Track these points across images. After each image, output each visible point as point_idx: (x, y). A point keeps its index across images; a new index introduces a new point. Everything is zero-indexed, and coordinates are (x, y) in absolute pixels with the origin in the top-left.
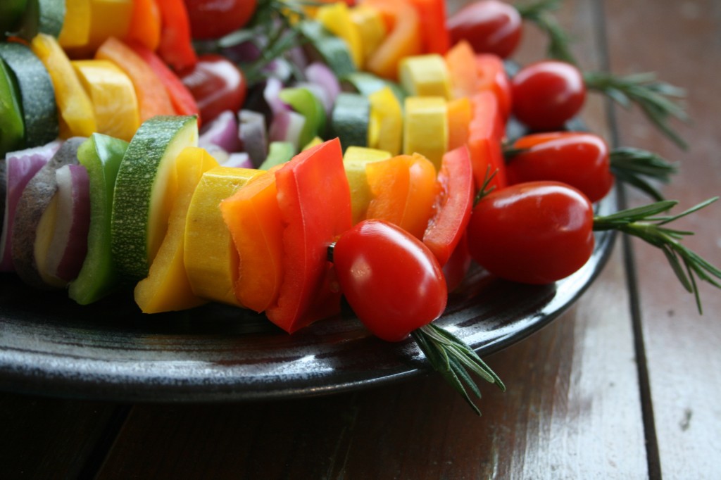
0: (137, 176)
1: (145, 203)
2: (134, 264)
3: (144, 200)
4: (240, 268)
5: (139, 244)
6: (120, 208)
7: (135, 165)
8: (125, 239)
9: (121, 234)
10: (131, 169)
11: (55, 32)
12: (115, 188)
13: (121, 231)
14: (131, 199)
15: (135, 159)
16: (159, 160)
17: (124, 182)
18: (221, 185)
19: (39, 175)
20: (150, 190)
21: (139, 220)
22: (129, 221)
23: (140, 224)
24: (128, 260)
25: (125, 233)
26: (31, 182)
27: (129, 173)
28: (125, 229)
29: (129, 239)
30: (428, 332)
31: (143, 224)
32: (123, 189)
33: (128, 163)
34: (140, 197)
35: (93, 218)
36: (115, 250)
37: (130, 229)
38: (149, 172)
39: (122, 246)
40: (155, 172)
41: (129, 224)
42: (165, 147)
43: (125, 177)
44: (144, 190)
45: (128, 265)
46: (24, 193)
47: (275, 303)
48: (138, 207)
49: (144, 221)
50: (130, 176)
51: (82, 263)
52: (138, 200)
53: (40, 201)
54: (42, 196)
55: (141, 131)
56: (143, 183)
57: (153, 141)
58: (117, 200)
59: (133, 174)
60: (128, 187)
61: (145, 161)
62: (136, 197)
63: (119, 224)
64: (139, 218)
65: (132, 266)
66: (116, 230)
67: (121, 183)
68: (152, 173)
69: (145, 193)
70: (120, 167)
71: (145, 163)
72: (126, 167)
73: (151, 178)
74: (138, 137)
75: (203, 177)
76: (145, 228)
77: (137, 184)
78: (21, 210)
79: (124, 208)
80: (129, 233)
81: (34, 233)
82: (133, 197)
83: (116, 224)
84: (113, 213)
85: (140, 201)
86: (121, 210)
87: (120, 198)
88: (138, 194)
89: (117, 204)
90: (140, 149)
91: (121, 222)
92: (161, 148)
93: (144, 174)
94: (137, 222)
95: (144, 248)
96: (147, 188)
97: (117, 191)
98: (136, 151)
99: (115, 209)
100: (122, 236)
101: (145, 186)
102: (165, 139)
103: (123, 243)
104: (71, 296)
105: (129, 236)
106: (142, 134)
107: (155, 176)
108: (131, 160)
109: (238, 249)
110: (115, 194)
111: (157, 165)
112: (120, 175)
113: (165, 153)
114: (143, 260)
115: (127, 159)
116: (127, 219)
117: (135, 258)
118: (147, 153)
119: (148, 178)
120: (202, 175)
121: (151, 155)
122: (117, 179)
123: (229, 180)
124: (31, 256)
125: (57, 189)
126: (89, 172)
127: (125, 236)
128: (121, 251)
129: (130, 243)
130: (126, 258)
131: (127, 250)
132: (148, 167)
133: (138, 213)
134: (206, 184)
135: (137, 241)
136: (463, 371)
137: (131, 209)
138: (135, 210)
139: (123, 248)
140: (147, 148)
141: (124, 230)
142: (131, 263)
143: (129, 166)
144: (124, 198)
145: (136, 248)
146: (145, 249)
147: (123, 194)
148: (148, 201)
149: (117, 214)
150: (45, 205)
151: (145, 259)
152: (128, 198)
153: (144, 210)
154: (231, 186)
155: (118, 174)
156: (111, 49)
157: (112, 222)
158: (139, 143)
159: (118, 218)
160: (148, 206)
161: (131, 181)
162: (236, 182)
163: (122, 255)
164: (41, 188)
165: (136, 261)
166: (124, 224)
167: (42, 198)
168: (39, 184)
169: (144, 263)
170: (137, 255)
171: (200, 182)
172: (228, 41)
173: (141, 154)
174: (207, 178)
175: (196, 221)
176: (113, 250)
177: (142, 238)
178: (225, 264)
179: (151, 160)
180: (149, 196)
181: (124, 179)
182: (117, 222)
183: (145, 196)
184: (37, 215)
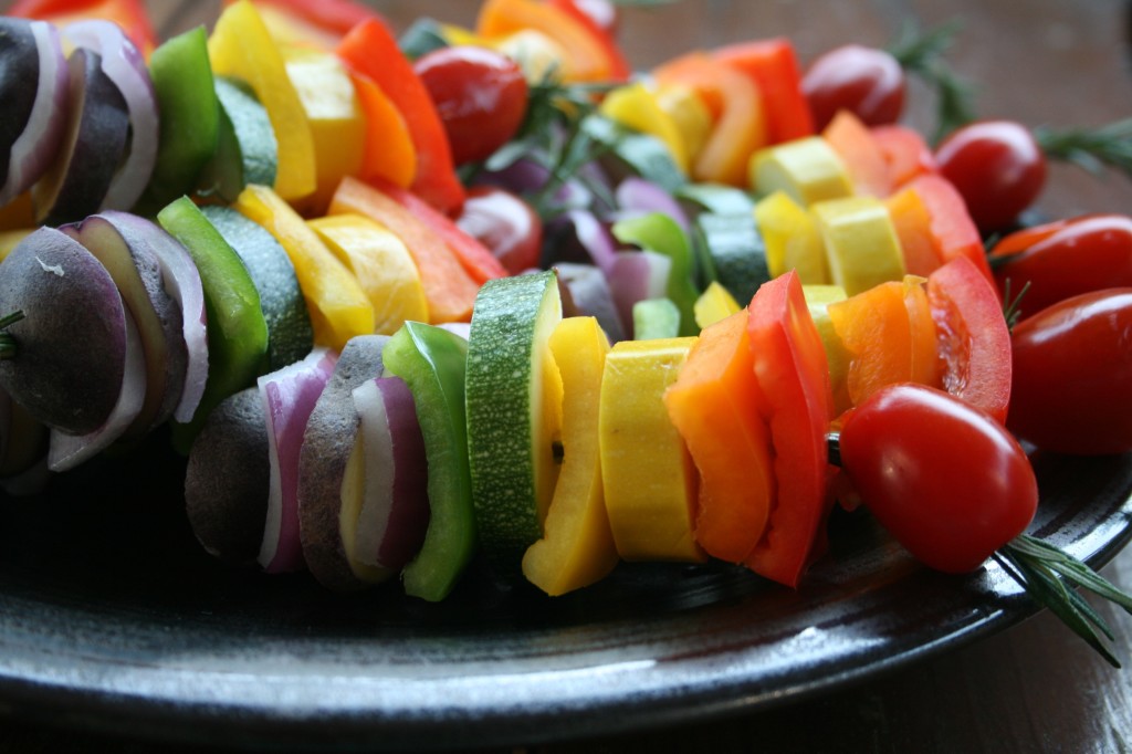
0: (499, 377)
1: (522, 418)
2: (514, 520)
3: (519, 414)
4: (701, 496)
5: (519, 485)
6: (480, 432)
7: (491, 361)
8: (497, 481)
9: (488, 474)
10: (485, 368)
11: (267, 179)
12: (466, 402)
13: (489, 470)
14: (497, 415)
15: (488, 351)
16: (528, 346)
17: (479, 389)
18: (642, 369)
19: (321, 404)
20: (526, 396)
21: (516, 447)
22: (499, 451)
23: (519, 452)
24: (503, 516)
25: (495, 472)
26: (312, 417)
27: (485, 375)
28: (496, 465)
29: (503, 480)
30: (1021, 547)
31: (524, 453)
32: (481, 401)
33: (478, 359)
34: (512, 409)
35: (430, 459)
36: (480, 502)
37: (503, 464)
38: (518, 368)
39: (491, 494)
40: (528, 366)
41: (501, 456)
42: (532, 323)
43: (479, 381)
44: (518, 397)
45: (503, 524)
46: (306, 436)
47: (764, 542)
48: (510, 425)
49: (525, 447)
50: (488, 378)
51: (425, 533)
52: (509, 414)
53: (338, 443)
54: (339, 436)
55: (481, 306)
56: (512, 386)
57: (509, 318)
58: (474, 421)
59: (492, 374)
60: (488, 396)
61: (506, 351)
62: (506, 410)
63: (483, 459)
64: (516, 443)
65: (509, 525)
66: (480, 469)
67: (476, 393)
68: (523, 368)
69: (519, 401)
70: (467, 368)
71: (506, 355)
72: (477, 366)
73: (525, 376)
74: (479, 317)
75: (607, 362)
76: (528, 458)
77: (503, 389)
78: (308, 465)
79: (487, 432)
80: (503, 470)
81: (337, 498)
82: (500, 411)
83: (477, 459)
84: (469, 442)
85: (513, 417)
86: (484, 436)
87: (477, 417)
88: (508, 405)
89: (473, 427)
90: (490, 334)
91: (486, 454)
92: (526, 326)
93: (511, 372)
94: (514, 451)
95: (529, 491)
96: (521, 393)
97: (471, 406)
98: (486, 338)
99: (473, 436)
100: (490, 478)
101: (518, 391)
102: (528, 312)
103: (493, 489)
104: (409, 592)
105: (503, 476)
106: (485, 310)
107: (529, 372)
108: (482, 353)
109: (698, 465)
110: (467, 411)
111: (528, 354)
112: (469, 380)
113: (535, 332)
114: (530, 511)
115: (475, 354)
116: (496, 447)
117: (514, 510)
118: (505, 338)
119: (520, 378)
120: (604, 358)
121: (513, 341)
122: (467, 387)
123: (653, 359)
124: (335, 536)
125: (359, 420)
126: (411, 384)
127: (496, 477)
128: (490, 502)
129: (506, 487)
130: (499, 513)
131: (501, 499)
132: (514, 360)
133: (512, 437)
134: (618, 372)
135: (518, 482)
136: (1082, 602)
137: (500, 432)
138: (507, 432)
139: (492, 498)
140: (502, 330)
141: (492, 467)
142: (508, 520)
143: (482, 363)
144: (485, 416)
145: (517, 493)
146: (533, 493)
147: (482, 409)
148: (527, 414)
149: (477, 443)
150: (347, 449)
151: (533, 509)
152: (492, 415)
153: (523, 429)
154: (658, 366)
155: (467, 379)
156: (350, 195)
157: (470, 458)
158: (485, 325)
159: (479, 449)
160: (527, 422)
161: (491, 388)
162: (667, 360)
163: (491, 509)
164: (332, 423)
165: (517, 514)
166: (492, 457)
167: (339, 438)
168: (326, 418)
169: (532, 516)
170: (519, 505)
171: (606, 371)
172: (498, 161)
173: (496, 341)
174: (615, 362)
175: (616, 431)
176: (476, 504)
177: (525, 475)
178: (678, 493)
179: (516, 348)
180: (527, 406)
181: (478, 385)
182: (479, 456)
183: (520, 406)
184: (337, 467)
